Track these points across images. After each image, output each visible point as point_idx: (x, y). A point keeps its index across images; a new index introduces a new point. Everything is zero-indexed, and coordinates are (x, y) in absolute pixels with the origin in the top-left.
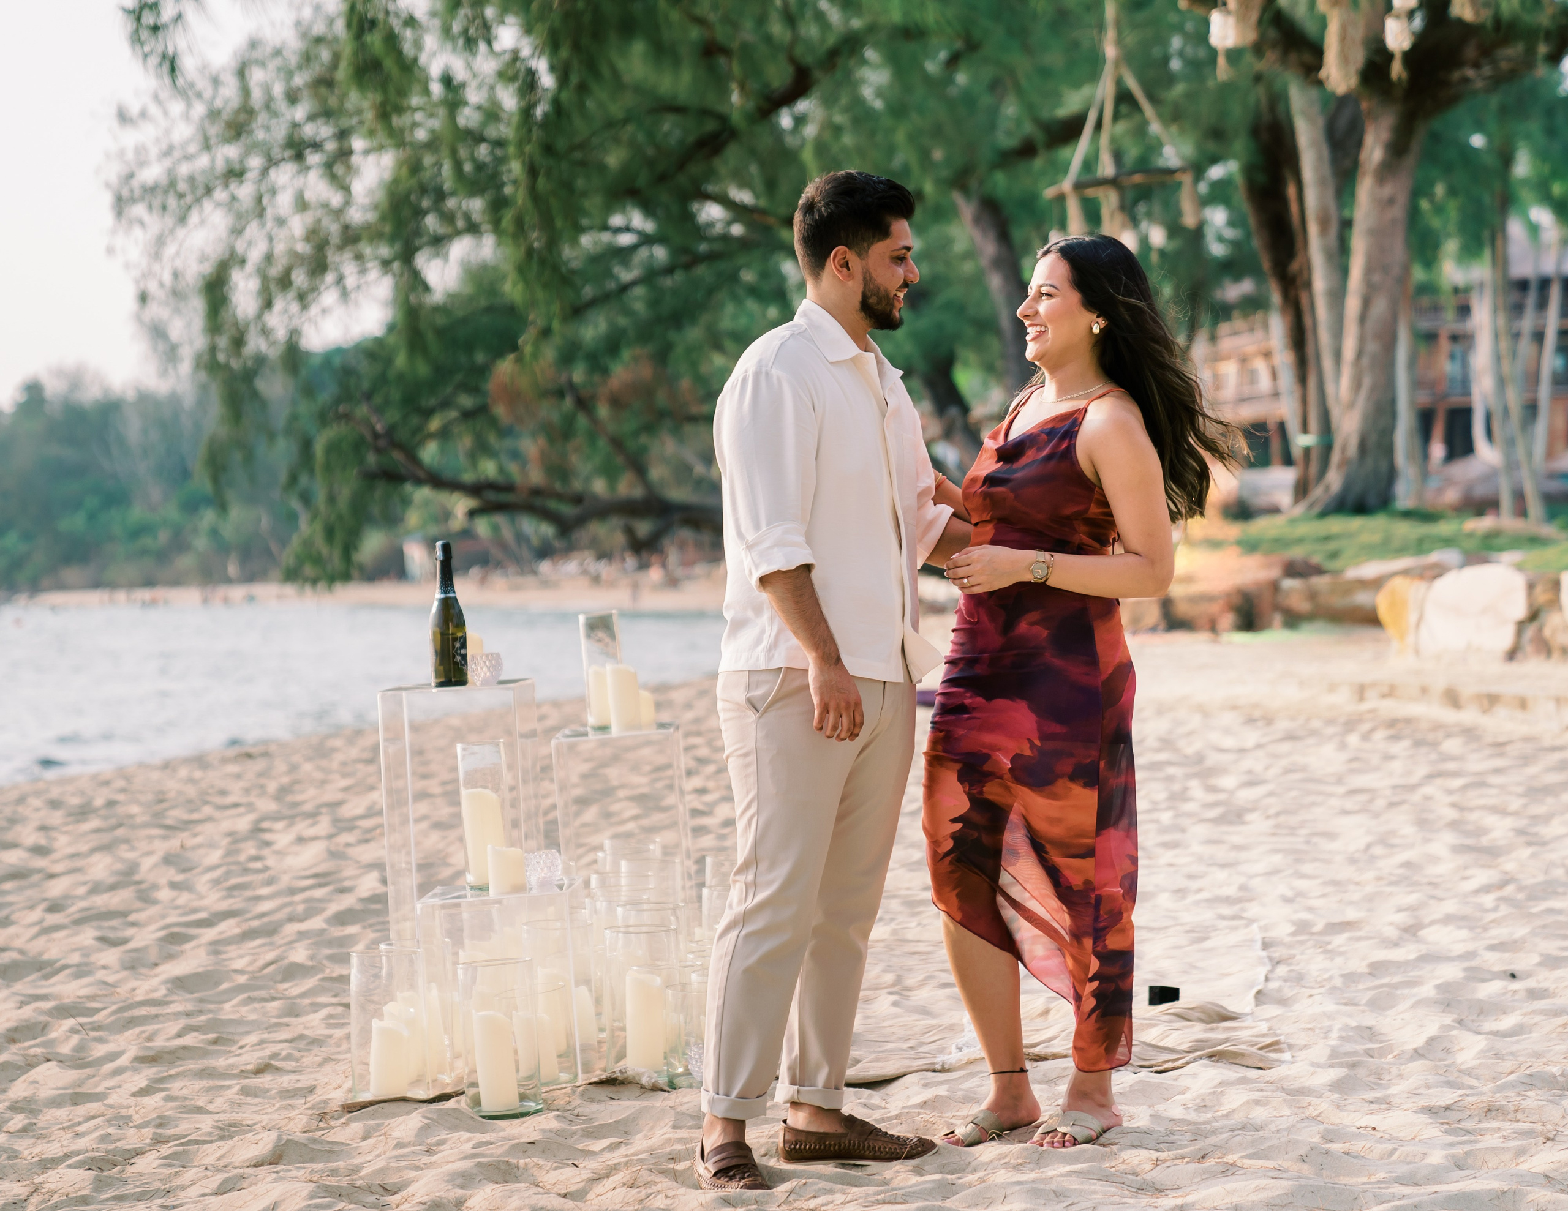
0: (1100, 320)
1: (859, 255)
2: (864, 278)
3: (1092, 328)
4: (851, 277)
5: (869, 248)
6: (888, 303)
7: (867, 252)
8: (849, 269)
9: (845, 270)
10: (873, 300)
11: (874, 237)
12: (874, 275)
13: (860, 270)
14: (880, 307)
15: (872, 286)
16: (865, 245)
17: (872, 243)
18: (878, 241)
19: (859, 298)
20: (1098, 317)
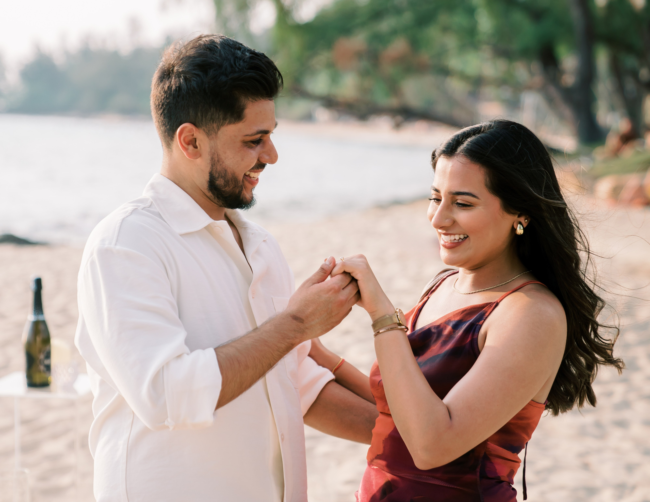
0: (522, 220)
1: (208, 134)
2: (212, 159)
3: (515, 230)
4: (197, 155)
5: (219, 129)
6: (236, 186)
7: (216, 133)
8: (196, 147)
9: (191, 148)
10: (220, 182)
11: (225, 119)
12: (223, 156)
13: (208, 149)
14: (227, 189)
15: (219, 168)
16: (215, 125)
17: (222, 125)
18: (230, 123)
19: (207, 177)
20: (519, 216)
